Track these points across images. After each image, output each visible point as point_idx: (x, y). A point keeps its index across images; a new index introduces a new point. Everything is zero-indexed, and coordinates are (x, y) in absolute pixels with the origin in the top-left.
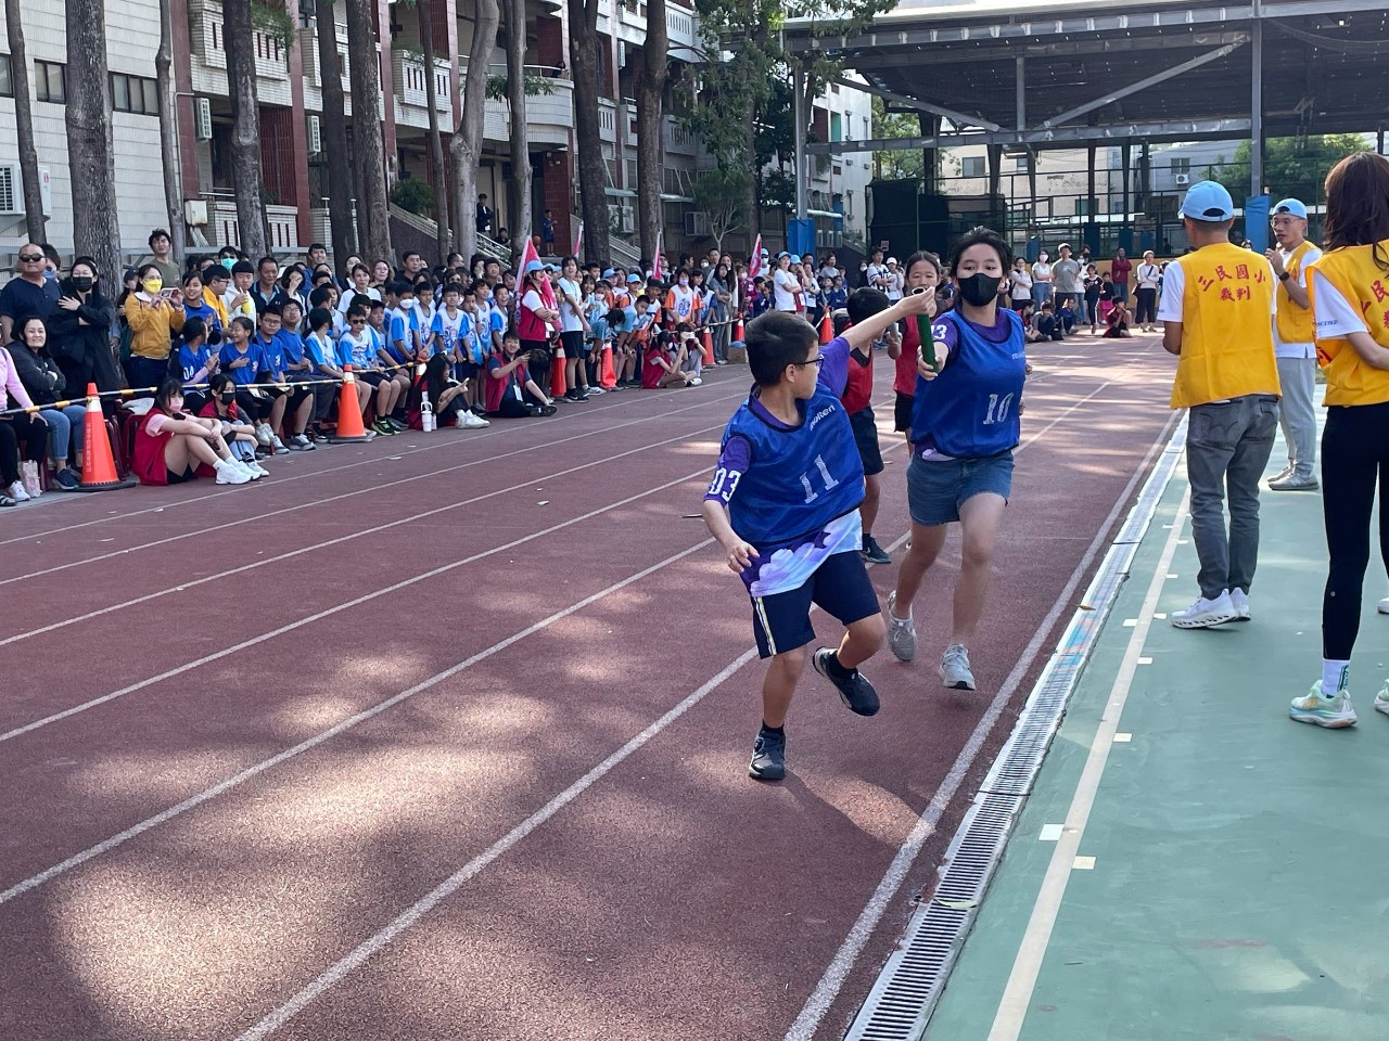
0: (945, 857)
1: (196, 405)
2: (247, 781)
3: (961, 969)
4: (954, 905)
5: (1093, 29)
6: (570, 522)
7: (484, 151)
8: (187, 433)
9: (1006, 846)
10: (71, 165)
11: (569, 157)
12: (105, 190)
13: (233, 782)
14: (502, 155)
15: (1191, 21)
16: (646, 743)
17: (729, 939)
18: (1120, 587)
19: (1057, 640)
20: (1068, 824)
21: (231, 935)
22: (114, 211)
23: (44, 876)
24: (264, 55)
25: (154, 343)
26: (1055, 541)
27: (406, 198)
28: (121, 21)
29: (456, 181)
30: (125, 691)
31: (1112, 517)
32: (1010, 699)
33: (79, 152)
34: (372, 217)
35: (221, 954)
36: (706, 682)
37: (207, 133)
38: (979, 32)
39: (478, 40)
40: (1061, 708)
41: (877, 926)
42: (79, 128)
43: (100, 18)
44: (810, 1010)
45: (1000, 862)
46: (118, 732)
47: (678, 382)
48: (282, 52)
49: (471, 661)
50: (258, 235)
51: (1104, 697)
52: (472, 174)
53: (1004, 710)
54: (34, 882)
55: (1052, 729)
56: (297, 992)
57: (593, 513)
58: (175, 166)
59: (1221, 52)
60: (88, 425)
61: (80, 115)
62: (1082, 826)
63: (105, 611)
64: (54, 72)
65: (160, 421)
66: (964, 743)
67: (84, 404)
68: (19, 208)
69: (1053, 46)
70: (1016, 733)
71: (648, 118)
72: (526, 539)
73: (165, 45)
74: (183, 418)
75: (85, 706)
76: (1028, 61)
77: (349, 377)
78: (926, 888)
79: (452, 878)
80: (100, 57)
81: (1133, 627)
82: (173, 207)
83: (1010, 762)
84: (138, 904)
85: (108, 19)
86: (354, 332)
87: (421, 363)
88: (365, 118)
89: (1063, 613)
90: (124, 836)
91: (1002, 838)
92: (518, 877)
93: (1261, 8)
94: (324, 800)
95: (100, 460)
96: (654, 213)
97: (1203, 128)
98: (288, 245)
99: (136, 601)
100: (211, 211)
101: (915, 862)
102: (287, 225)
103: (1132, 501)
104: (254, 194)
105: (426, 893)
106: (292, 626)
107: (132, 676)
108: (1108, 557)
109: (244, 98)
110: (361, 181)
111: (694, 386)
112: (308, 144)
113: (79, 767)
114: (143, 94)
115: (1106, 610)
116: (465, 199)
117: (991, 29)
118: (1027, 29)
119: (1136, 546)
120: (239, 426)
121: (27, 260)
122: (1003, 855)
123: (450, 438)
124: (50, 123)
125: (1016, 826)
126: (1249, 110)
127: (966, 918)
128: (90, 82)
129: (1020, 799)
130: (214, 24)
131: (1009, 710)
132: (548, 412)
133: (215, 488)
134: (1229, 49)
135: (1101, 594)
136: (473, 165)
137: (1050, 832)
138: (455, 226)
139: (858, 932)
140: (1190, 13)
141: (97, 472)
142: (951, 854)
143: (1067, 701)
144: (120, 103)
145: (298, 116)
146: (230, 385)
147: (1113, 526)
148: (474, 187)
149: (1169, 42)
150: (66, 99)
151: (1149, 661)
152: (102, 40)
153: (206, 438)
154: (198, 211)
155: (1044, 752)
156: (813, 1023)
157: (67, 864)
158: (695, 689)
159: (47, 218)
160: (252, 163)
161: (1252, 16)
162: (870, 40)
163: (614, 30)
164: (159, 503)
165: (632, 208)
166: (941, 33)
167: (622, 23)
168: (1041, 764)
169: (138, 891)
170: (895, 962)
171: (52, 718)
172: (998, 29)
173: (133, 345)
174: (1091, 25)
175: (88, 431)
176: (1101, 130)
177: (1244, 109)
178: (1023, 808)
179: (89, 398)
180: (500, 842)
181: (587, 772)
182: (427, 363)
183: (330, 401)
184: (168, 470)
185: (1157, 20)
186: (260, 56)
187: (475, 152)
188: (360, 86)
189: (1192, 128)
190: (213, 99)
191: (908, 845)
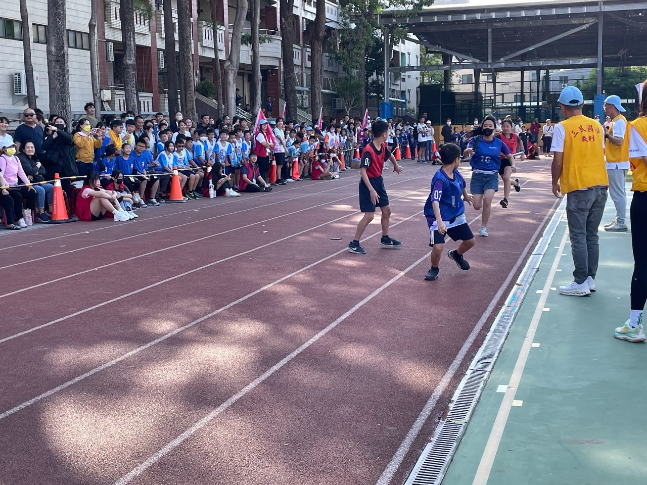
0: (452, 399)
1: (106, 184)
2: (127, 358)
3: (459, 452)
4: (456, 422)
5: (524, 15)
6: (278, 241)
7: (240, 68)
8: (101, 197)
9: (481, 395)
10: (49, 72)
11: (279, 72)
12: (64, 84)
13: (120, 359)
14: (248, 70)
15: (570, 12)
16: (313, 344)
17: (351, 436)
18: (535, 275)
19: (505, 299)
20: (510, 385)
21: (119, 430)
22: (69, 94)
23: (32, 401)
24: (139, 23)
25: (87, 155)
26: (504, 253)
27: (203, 90)
28: (73, 6)
29: (227, 82)
30: (71, 316)
31: (531, 243)
32: (483, 327)
33: (53, 66)
34: (187, 98)
35: (114, 439)
36: (340, 316)
37: (112, 58)
38: (471, 16)
39: (238, 17)
40: (507, 331)
41: (421, 431)
42: (52, 55)
43: (64, 4)
44: (388, 470)
45: (478, 402)
46: (67, 335)
47: (328, 177)
48: (147, 22)
49: (232, 304)
50: (135, 106)
51: (527, 326)
52: (234, 79)
53: (480, 332)
54: (28, 403)
55: (502, 341)
56: (149, 457)
57: (289, 237)
58: (97, 74)
59: (584, 27)
60: (55, 193)
61: (53, 49)
62: (517, 387)
63: (62, 278)
64: (41, 29)
65: (88, 191)
66: (462, 347)
67: (53, 183)
68: (24, 92)
69: (505, 23)
70: (486, 342)
71: (316, 54)
72: (258, 248)
73: (93, 17)
74: (99, 190)
75: (52, 322)
76: (493, 30)
77: (176, 172)
78: (443, 414)
79: (222, 405)
80: (63, 22)
81: (541, 294)
82: (95, 92)
83: (483, 356)
84: (76, 415)
85: (67, 6)
86: (178, 151)
87: (209, 166)
88: (185, 52)
89: (508, 287)
90: (70, 383)
91: (479, 391)
92: (253, 405)
93: (603, 7)
94: (163, 368)
95: (60, 209)
96: (318, 98)
97: (575, 62)
98: (148, 111)
99: (76, 274)
100: (113, 94)
101: (438, 401)
102: (148, 102)
103: (540, 235)
104: (133, 87)
105: (210, 412)
106: (148, 287)
107: (75, 309)
108: (529, 261)
109: (129, 43)
110: (183, 81)
111: (336, 179)
112: (158, 64)
113: (49, 351)
114: (82, 40)
115: (528, 286)
116: (230, 91)
117: (477, 15)
118: (493, 15)
119: (542, 256)
120: (125, 194)
121: (27, 116)
122: (479, 399)
123: (222, 201)
124: (39, 53)
125: (485, 385)
126: (597, 54)
127: (462, 428)
128: (58, 34)
129: (487, 373)
130: (116, 8)
131: (483, 332)
132: (268, 190)
133: (114, 223)
134: (587, 25)
135: (525, 279)
136: (234, 75)
137: (501, 389)
138: (226, 104)
139: (411, 434)
140: (570, 9)
141: (59, 215)
142: (455, 398)
143: (509, 328)
144: (72, 44)
145: (154, 51)
146: (121, 175)
147: (532, 247)
148: (235, 85)
149: (560, 22)
150: (47, 42)
151: (548, 310)
152: (64, 15)
153: (109, 200)
154: (107, 95)
155: (499, 351)
156: (390, 475)
157: (43, 395)
158: (336, 319)
159: (37, 97)
160: (132, 72)
161: (598, 10)
162: (420, 19)
163: (301, 13)
164: (87, 229)
165: (308, 96)
166: (453, 17)
167: (305, 10)
168: (498, 357)
169: (76, 409)
170: (429, 448)
171: (37, 328)
172: (480, 15)
173: (77, 156)
174: (523, 14)
175: (55, 195)
176: (527, 63)
177: (594, 54)
178: (489, 377)
179: (55, 180)
180: (244, 389)
181: (285, 357)
182: (212, 167)
183: (167, 183)
184: (92, 215)
185: (554, 12)
186: (137, 23)
187: (236, 69)
188: (183, 38)
189: (570, 63)
190: (115, 42)
191: (435, 394)
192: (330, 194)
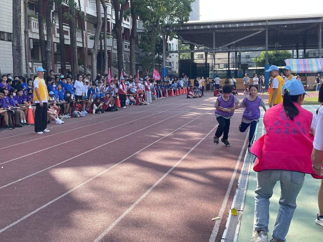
4: (242, 189)
5: (230, 27)
7: (98, 53)
9: (248, 181)
10: (13, 55)
11: (111, 53)
12: (20, 61)
15: (252, 25)
22: (22, 65)
24: (44, 29)
29: (92, 59)
33: (15, 52)
34: (74, 67)
37: (32, 47)
38: (205, 27)
39: (98, 28)
41: (231, 192)
42: (15, 47)
43: (20, 23)
44: (224, 202)
45: (248, 183)
55: (250, 165)
59: (259, 32)
61: (15, 44)
69: (221, 30)
70: (244, 166)
71: (133, 45)
73: (26, 28)
76: (216, 33)
78: (237, 187)
80: (20, 31)
82: (27, 64)
88: (73, 45)
93: (268, 23)
96: (133, 66)
97: (255, 49)
100: (32, 65)
104: (50, 62)
109: (49, 40)
110: (72, 58)
112: (54, 49)
116: (94, 63)
117: (208, 26)
118: (216, 26)
127: (245, 191)
128: (18, 37)
130: (34, 23)
134: (261, 32)
136: (96, 56)
139: (228, 192)
142: (239, 182)
148: (96, 60)
149: (248, 30)
152: (21, 27)
160: (50, 54)
161: (266, 24)
162: (180, 28)
165: (125, 65)
166: (197, 27)
167: (123, 23)
170: (235, 197)
172: (209, 26)
174: (230, 26)
176: (232, 49)
177: (264, 45)
178: (249, 176)
185: (245, 25)
187: (97, 53)
188: (72, 38)
189: (252, 49)
190: (33, 39)
191: (231, 181)
192: (149, 112)
